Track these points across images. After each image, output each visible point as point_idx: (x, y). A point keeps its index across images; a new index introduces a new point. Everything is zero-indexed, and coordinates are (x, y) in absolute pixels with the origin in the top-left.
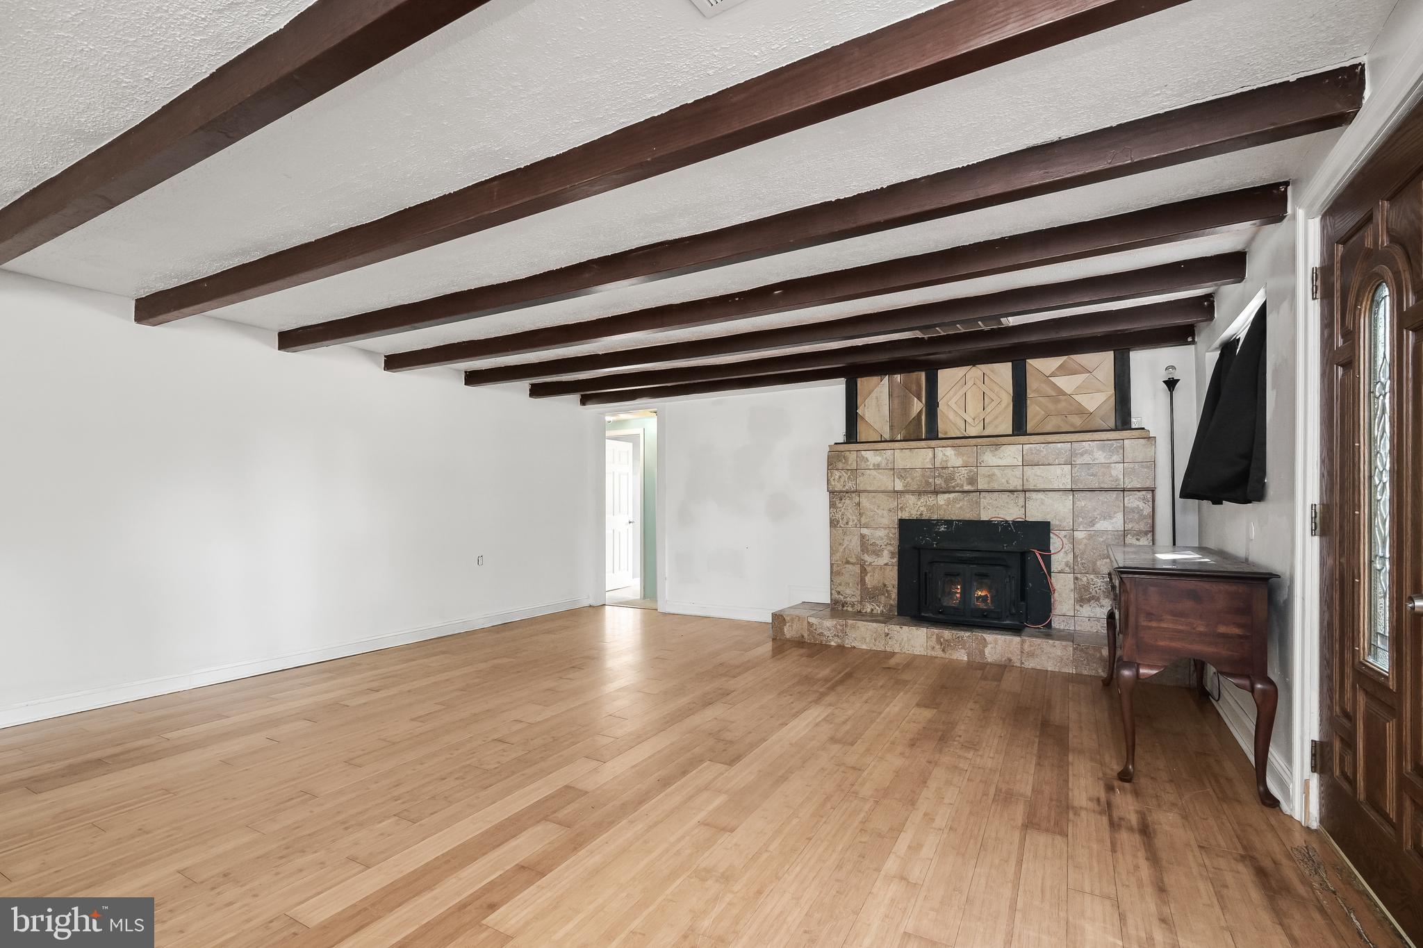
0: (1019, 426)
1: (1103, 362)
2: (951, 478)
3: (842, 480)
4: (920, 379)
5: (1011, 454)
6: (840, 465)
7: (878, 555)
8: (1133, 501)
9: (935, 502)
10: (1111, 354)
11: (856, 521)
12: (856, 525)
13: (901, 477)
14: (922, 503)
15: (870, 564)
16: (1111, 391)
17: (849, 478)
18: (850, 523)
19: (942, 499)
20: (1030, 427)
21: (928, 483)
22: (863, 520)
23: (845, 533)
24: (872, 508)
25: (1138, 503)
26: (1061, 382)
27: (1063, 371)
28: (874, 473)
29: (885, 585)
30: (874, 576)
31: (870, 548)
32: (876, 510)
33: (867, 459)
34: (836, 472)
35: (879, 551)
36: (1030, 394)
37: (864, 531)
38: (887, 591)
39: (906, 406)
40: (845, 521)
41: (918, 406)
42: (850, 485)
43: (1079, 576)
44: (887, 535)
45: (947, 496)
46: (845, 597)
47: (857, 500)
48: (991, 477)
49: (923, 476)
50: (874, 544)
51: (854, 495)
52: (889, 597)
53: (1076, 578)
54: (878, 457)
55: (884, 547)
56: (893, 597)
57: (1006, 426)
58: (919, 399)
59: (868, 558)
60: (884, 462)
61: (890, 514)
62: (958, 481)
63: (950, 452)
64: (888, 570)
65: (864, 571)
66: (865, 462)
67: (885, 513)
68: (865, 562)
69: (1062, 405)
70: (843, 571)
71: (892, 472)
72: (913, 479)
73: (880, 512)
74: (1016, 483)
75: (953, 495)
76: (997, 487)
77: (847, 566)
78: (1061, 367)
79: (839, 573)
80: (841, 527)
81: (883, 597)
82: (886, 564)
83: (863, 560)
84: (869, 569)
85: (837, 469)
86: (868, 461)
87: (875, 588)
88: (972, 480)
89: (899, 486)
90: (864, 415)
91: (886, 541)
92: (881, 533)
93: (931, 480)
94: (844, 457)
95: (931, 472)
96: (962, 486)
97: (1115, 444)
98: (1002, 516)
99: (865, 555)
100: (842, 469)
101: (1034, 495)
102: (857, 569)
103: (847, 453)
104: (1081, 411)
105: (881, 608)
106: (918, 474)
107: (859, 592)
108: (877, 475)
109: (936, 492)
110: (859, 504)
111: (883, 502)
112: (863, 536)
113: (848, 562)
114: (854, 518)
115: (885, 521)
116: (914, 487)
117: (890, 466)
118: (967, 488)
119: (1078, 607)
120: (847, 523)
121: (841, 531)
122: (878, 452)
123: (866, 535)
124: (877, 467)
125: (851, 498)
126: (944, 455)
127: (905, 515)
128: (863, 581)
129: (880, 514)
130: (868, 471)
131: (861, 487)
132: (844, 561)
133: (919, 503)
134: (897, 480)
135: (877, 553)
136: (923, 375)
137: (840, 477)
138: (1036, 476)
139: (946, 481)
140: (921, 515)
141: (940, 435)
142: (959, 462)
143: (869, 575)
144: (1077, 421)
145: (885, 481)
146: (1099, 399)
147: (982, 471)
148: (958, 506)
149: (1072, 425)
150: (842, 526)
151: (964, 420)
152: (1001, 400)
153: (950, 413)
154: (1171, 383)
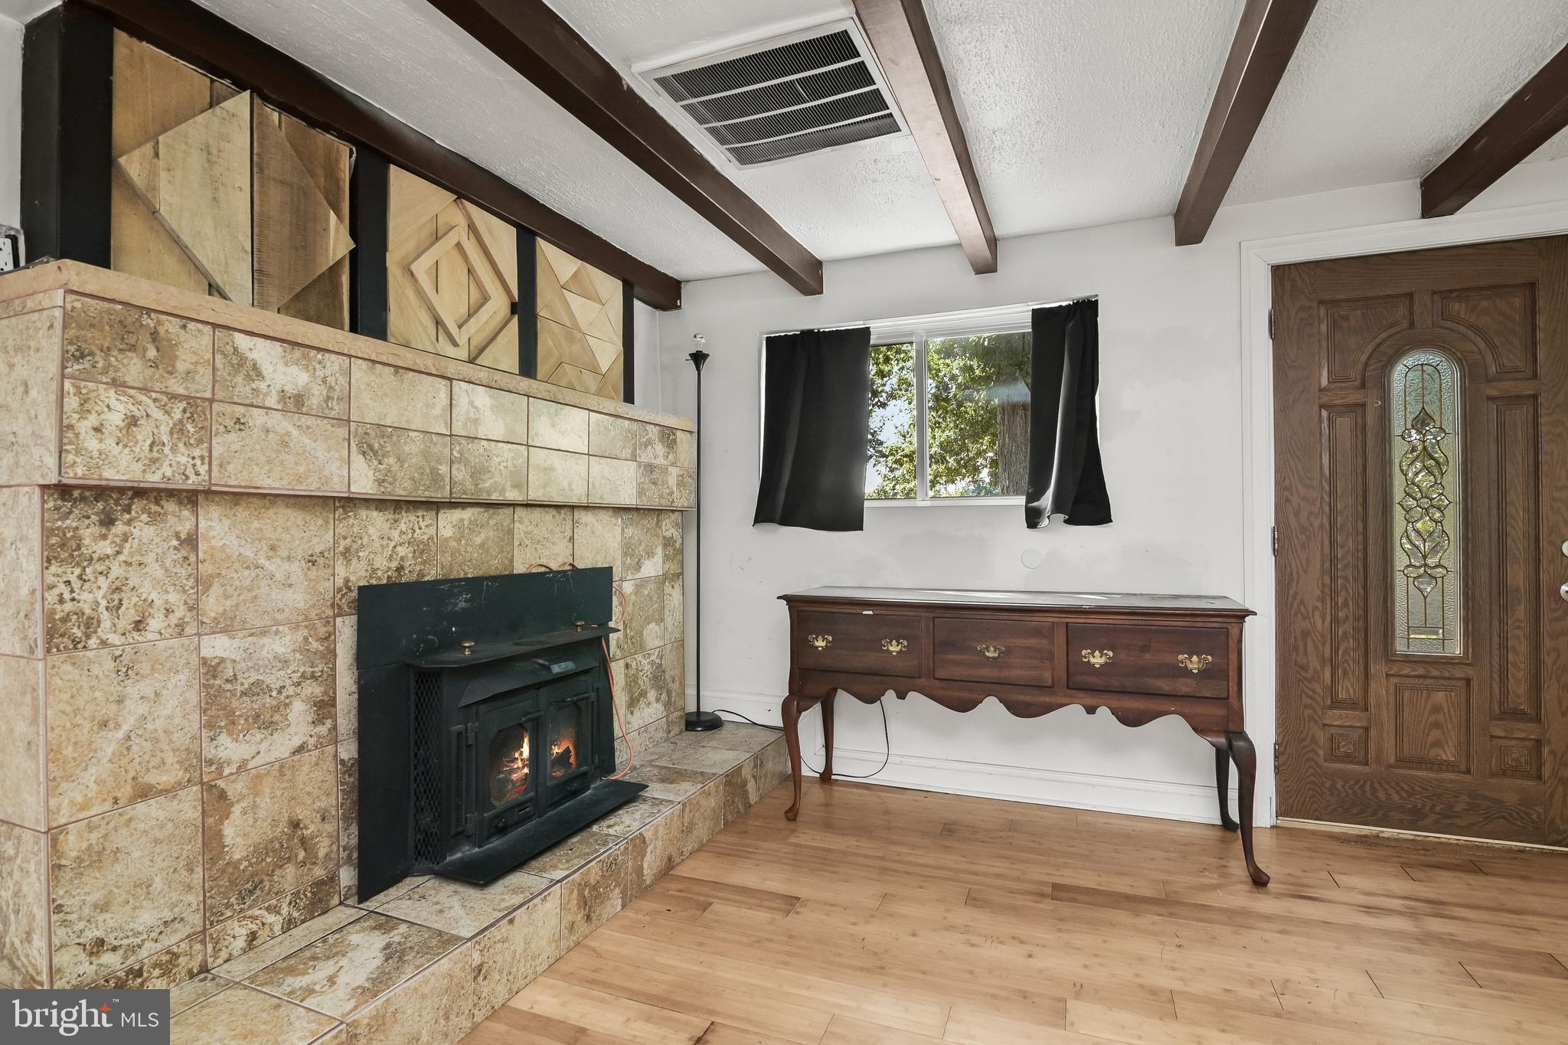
2: (477, 473)
3: (143, 435)
4: (337, 161)
5: (575, 426)
6: (133, 369)
7: (270, 726)
8: (669, 527)
9: (432, 531)
10: (619, 282)
11: (180, 612)
12: (181, 627)
13: (368, 451)
14: (402, 533)
15: (242, 767)
16: (618, 345)
17: (178, 429)
18: (155, 623)
19: (448, 522)
20: (542, 375)
21: (436, 478)
22: (213, 604)
23: (126, 671)
24: (249, 554)
25: (673, 530)
26: (575, 304)
27: (575, 286)
28: (281, 423)
29: (295, 825)
30: (255, 807)
31: (243, 707)
32: (262, 561)
33: (255, 367)
34: (111, 396)
35: (276, 709)
36: (542, 311)
37: (217, 647)
38: (303, 842)
40: (128, 615)
41: (337, 242)
42: (180, 463)
43: (628, 660)
44: (304, 649)
45: (457, 515)
46: (133, 949)
47: (185, 527)
48: (548, 472)
49: (426, 455)
50: (256, 689)
51: (170, 506)
52: (311, 859)
53: (627, 666)
54: (294, 370)
55: (291, 690)
56: (322, 853)
57: (510, 362)
58: (340, 220)
59: (229, 749)
60: (317, 393)
61: (313, 573)
62: (498, 478)
64: (306, 769)
65: (216, 801)
66: (249, 378)
67: (296, 568)
68: (220, 769)
69: (576, 348)
70: (121, 839)
71: (342, 432)
72: (400, 460)
73: (275, 567)
74: (580, 490)
75: (467, 514)
77: (141, 808)
79: (95, 858)
80: (104, 643)
81: (290, 870)
82: (300, 749)
83: (210, 763)
84: (234, 789)
85: (117, 384)
86: (260, 375)
87: (262, 850)
90: (154, 189)
91: (298, 666)
92: (282, 644)
93: (444, 469)
94: (155, 336)
95: (444, 445)
96: (503, 491)
98: (544, 561)
99: (224, 739)
100: (144, 390)
102: (188, 806)
103: (171, 326)
105: (285, 910)
106: (413, 446)
107: (194, 899)
108: (295, 433)
109: (435, 506)
110: (191, 541)
111: (287, 529)
112: (211, 669)
113: (144, 793)
114: (174, 597)
115: (297, 599)
116: (401, 490)
117: (337, 409)
119: (629, 716)
120: (139, 625)
121: (110, 665)
122: (298, 353)
123: (223, 660)
124: (295, 403)
125: (155, 518)
126: (471, 403)
127: (358, 574)
128: (211, 841)
129: (279, 576)
130: (258, 417)
131: (234, 477)
132: (127, 790)
133: (395, 534)
134: (359, 462)
135: (267, 723)
136: (345, 153)
137: (132, 422)
138: (603, 479)
139: (475, 473)
140: (400, 569)
143: (237, 810)
144: (591, 385)
145: (322, 457)
146: (608, 354)
148: (478, 540)
150: (114, 639)
151: (438, 322)
152: (499, 305)
153: (410, 293)
154: (699, 358)
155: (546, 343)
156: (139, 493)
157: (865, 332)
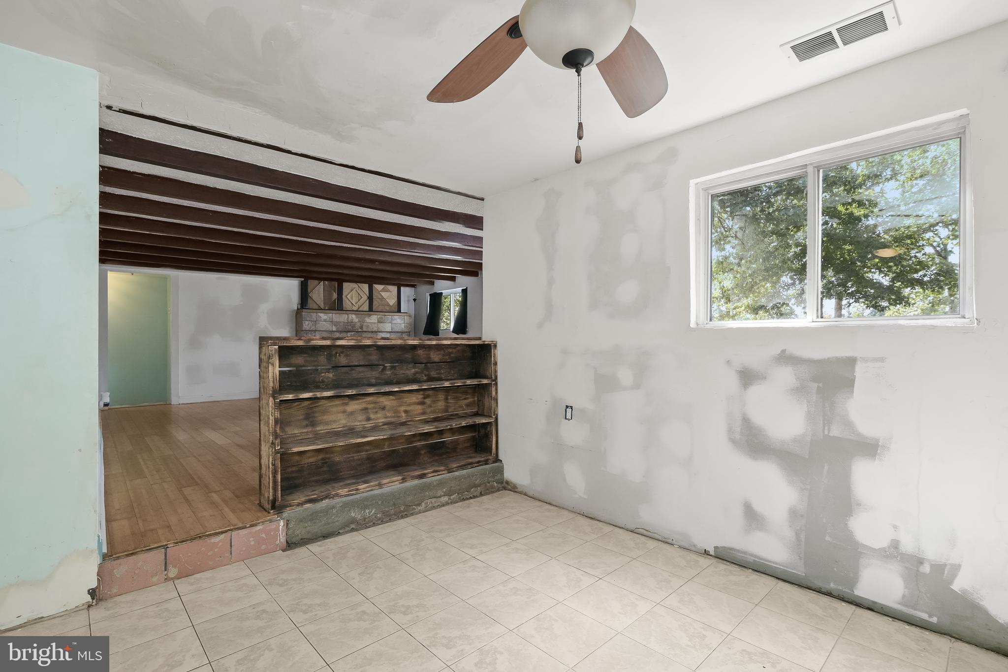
0: (371, 309)
1: (394, 289)
2: (354, 326)
3: (310, 325)
4: (335, 285)
5: (373, 319)
6: (308, 319)
10: (396, 287)
13: (335, 325)
16: (396, 299)
17: (313, 325)
20: (374, 308)
26: (384, 294)
27: (383, 290)
33: (321, 317)
36: (374, 297)
39: (331, 295)
41: (335, 296)
42: (313, 328)
45: (351, 333)
48: (368, 326)
49: (344, 325)
54: (327, 316)
57: (366, 307)
58: (335, 293)
62: (357, 328)
63: (354, 316)
69: (383, 302)
71: (331, 323)
72: (340, 326)
74: (375, 329)
75: (353, 333)
76: (370, 330)
78: (383, 289)
85: (307, 321)
88: (361, 327)
89: (334, 329)
90: (312, 297)
94: (310, 315)
97: (403, 317)
100: (309, 321)
101: (379, 333)
103: (312, 314)
104: (389, 305)
106: (342, 324)
109: (347, 332)
116: (340, 330)
117: (331, 320)
118: (360, 330)
122: (325, 314)
124: (325, 320)
126: (349, 317)
130: (321, 322)
134: (334, 327)
136: (337, 283)
137: (308, 324)
138: (382, 327)
139: (352, 327)
141: (344, 309)
142: (357, 320)
144: (388, 308)
145: (327, 326)
146: (392, 301)
147: (365, 324)
149: (387, 310)
151: (352, 304)
152: (365, 298)
153: (347, 301)
154: (415, 300)
155: (375, 303)
156: (310, 331)
157: (442, 293)
